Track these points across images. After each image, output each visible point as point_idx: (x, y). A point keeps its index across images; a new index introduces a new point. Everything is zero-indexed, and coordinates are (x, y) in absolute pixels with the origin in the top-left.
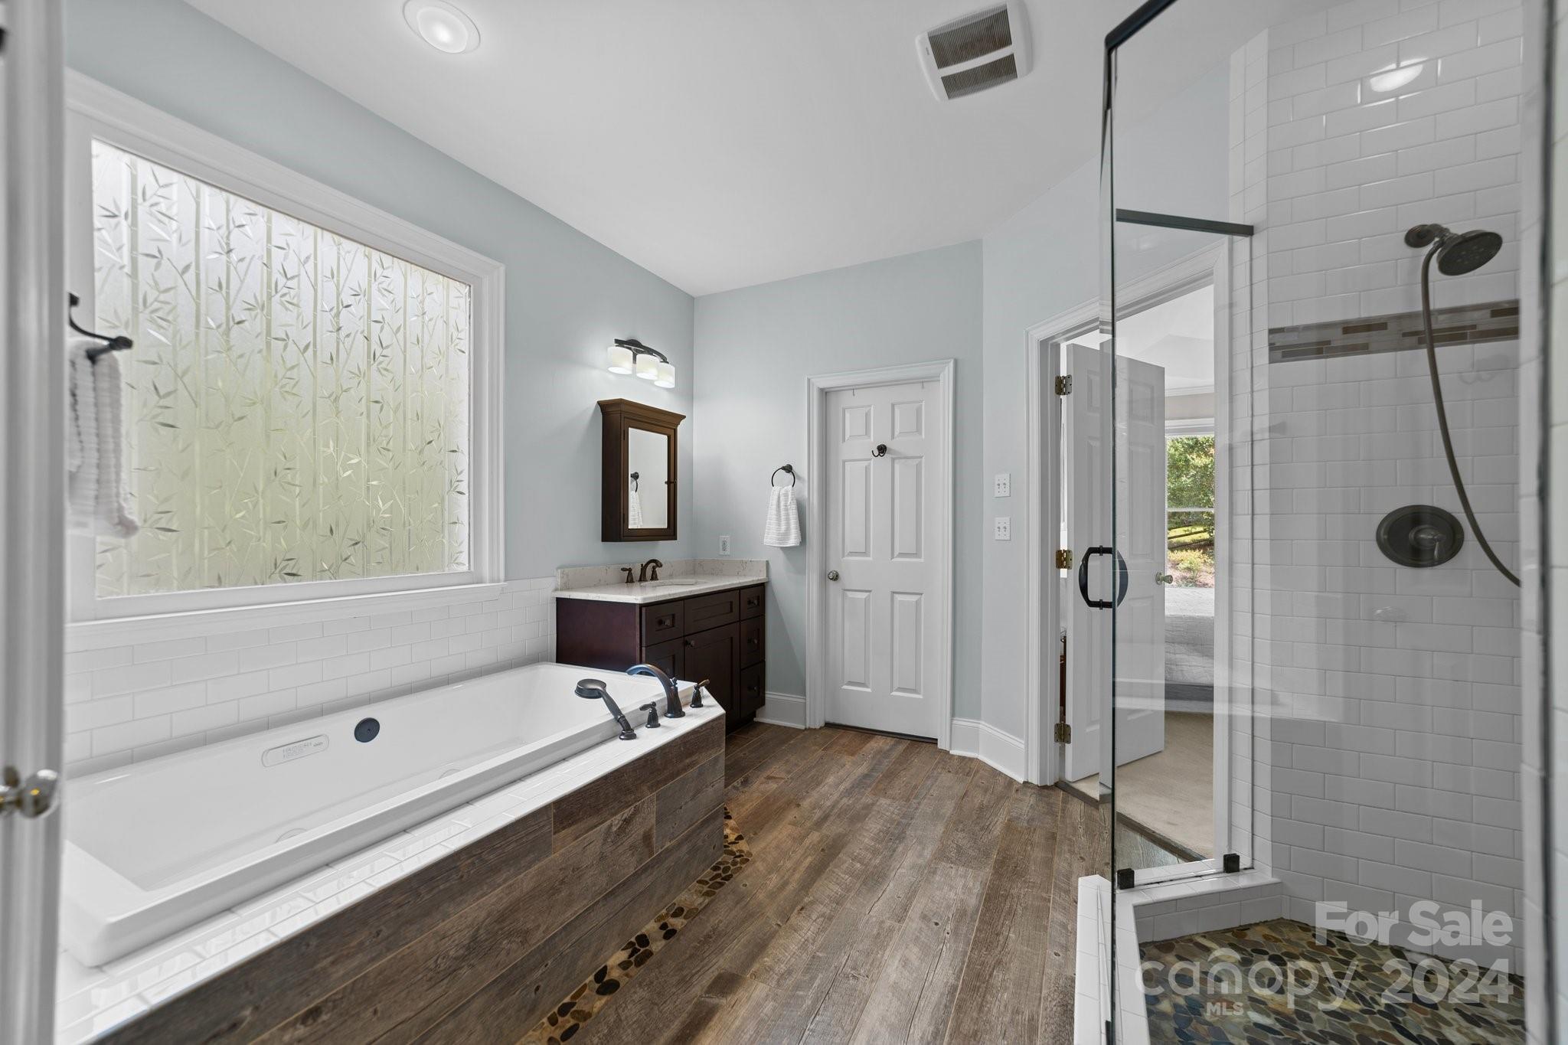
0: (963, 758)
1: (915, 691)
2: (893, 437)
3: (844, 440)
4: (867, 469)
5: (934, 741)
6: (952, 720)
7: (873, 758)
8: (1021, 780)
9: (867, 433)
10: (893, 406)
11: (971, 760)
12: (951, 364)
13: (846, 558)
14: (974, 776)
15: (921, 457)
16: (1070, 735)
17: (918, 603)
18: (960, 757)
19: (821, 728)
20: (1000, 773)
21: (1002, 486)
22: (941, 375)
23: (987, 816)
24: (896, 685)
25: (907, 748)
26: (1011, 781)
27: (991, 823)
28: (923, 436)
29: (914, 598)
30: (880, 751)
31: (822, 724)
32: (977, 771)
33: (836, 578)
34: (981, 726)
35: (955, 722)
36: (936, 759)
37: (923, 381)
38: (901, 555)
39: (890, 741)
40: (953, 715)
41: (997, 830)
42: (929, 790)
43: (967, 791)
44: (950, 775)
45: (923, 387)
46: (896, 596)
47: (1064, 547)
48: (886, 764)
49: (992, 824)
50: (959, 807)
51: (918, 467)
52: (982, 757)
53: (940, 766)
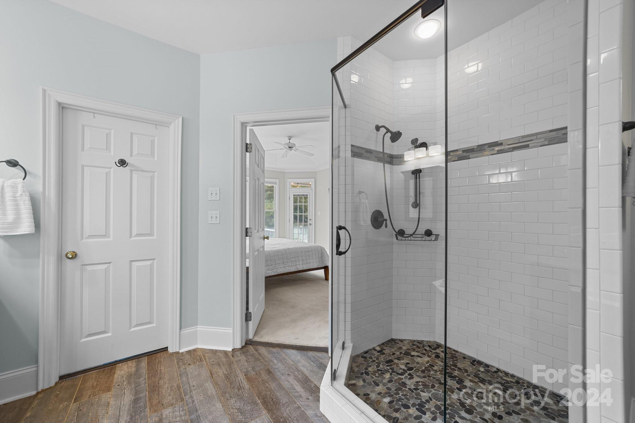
0: (189, 352)
1: (150, 323)
2: (131, 155)
3: (83, 150)
4: (107, 175)
5: (166, 349)
6: (180, 332)
7: (129, 383)
8: (230, 349)
9: (108, 148)
10: (132, 134)
11: (195, 350)
12: (181, 119)
13: (84, 241)
14: (205, 360)
15: (155, 172)
16: (251, 317)
17: (152, 266)
18: (187, 352)
19: (56, 384)
20: (216, 351)
21: (214, 194)
22: (173, 124)
23: (234, 380)
24: (134, 323)
25: (148, 363)
26: (225, 352)
27: (239, 382)
28: (156, 159)
29: (149, 263)
30: (130, 376)
31: (57, 379)
32: (204, 356)
33: (74, 256)
34: (198, 329)
35: (182, 333)
36: (174, 360)
37: (157, 124)
38: (138, 235)
39: (132, 365)
40: (180, 329)
41: (246, 385)
42: (189, 383)
43: (210, 371)
44: (192, 366)
45: (156, 128)
46: (133, 263)
47: (248, 226)
48: (143, 382)
49: (241, 383)
50: (216, 384)
51: (152, 178)
52: (199, 346)
53: (181, 364)
